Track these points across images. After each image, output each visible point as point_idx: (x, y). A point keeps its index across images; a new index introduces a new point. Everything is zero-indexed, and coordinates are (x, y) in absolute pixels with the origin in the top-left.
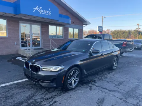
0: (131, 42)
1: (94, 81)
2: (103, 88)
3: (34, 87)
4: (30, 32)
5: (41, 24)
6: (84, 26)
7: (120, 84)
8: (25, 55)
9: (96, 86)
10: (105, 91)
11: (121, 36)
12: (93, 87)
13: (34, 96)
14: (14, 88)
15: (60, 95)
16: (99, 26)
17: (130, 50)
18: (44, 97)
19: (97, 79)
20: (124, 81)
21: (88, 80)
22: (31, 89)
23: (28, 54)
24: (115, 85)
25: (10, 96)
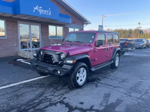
0: (132, 41)
1: (99, 79)
2: (108, 85)
3: (42, 86)
4: (29, 33)
5: (40, 24)
6: (84, 25)
7: (124, 81)
8: (25, 57)
9: (101, 83)
10: (110, 88)
11: (122, 36)
12: (98, 84)
13: (44, 94)
14: (23, 87)
15: (68, 92)
16: (99, 26)
17: (132, 49)
18: (54, 94)
19: (102, 77)
20: (127, 79)
21: (93, 79)
22: (39, 88)
23: (29, 56)
24: (119, 82)
25: (21, 95)
